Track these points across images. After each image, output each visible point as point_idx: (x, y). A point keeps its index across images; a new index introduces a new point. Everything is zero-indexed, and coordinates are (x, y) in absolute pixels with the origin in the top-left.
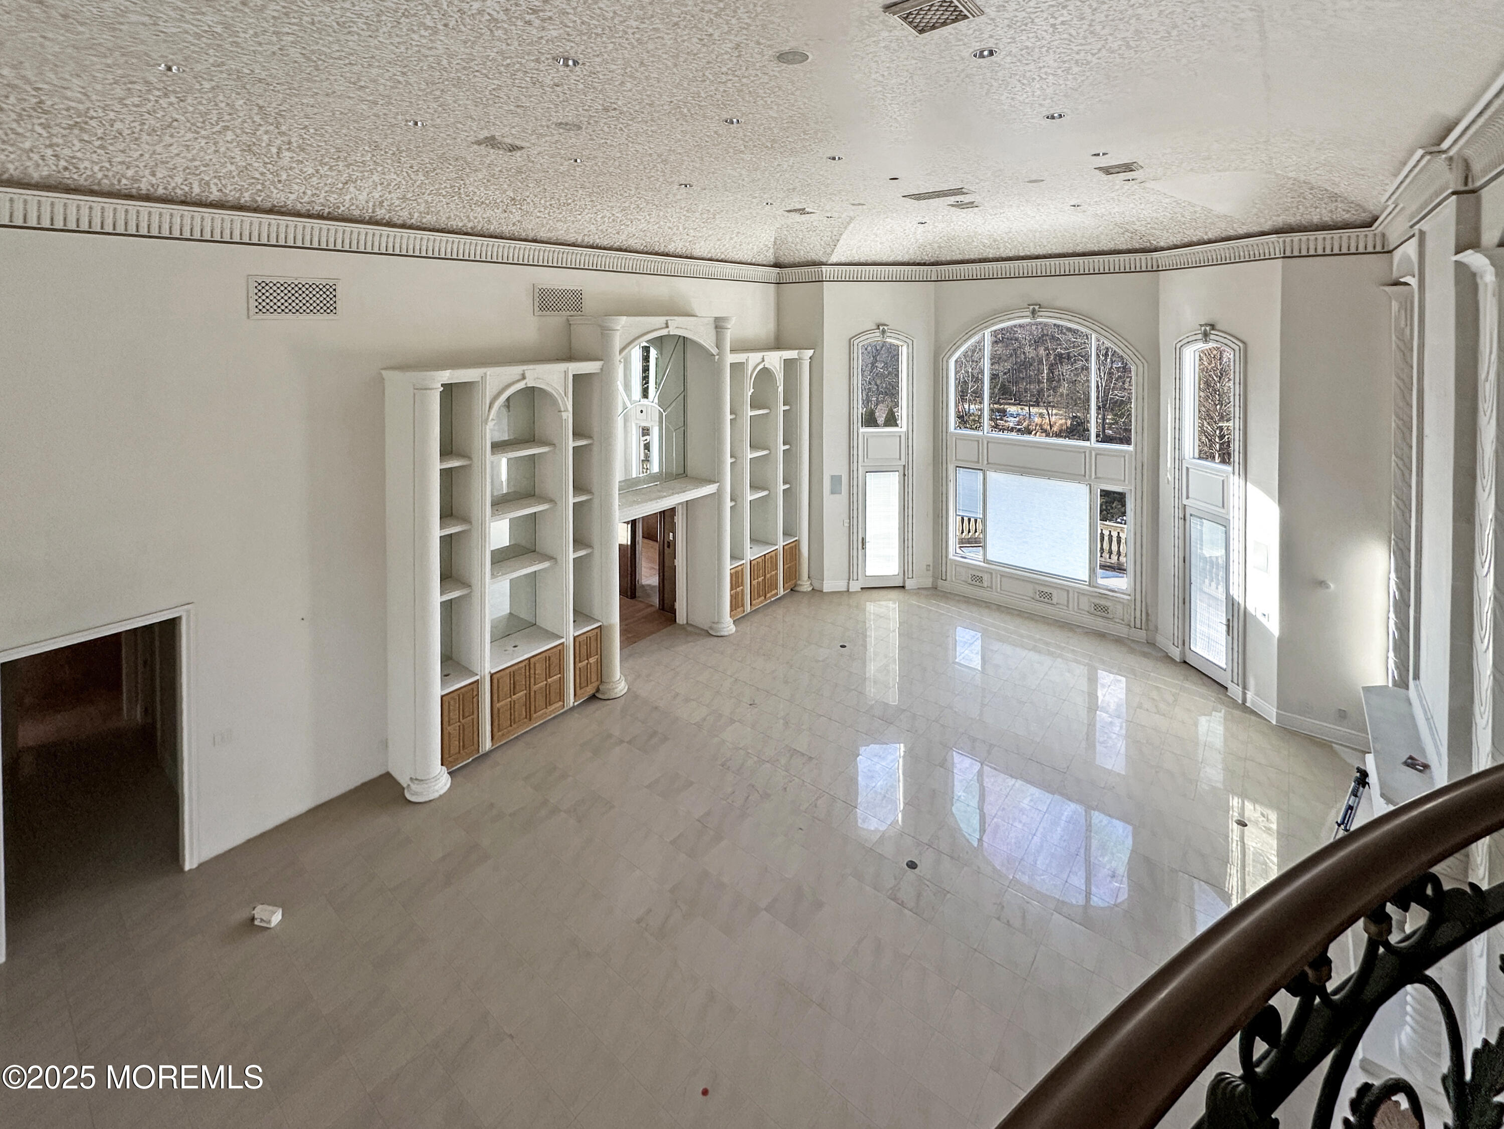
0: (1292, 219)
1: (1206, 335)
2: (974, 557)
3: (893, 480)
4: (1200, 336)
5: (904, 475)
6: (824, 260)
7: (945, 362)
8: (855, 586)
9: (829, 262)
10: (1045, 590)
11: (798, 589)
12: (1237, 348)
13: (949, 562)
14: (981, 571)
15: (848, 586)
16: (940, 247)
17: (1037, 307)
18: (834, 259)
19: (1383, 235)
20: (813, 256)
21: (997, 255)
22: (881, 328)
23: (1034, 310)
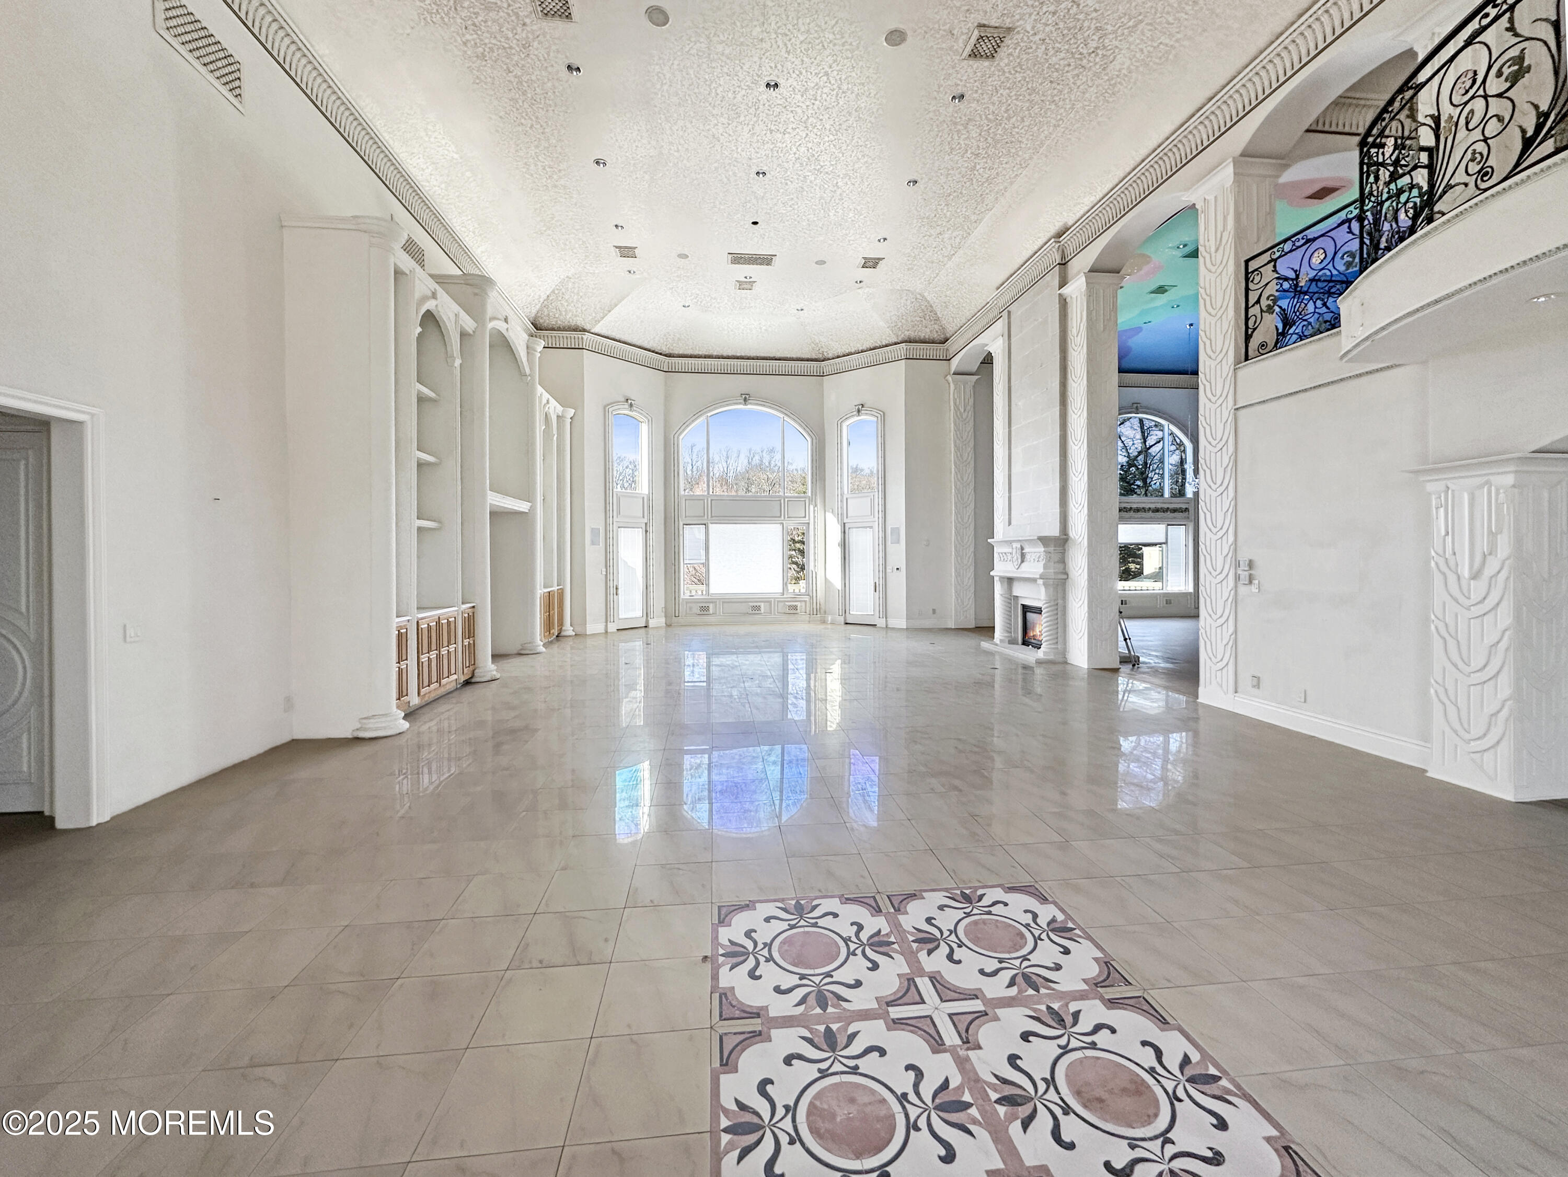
0: (913, 334)
1: (859, 411)
2: (698, 592)
3: (638, 535)
4: (855, 413)
5: (646, 531)
6: (587, 327)
7: (676, 438)
8: (612, 628)
9: (592, 331)
10: (755, 604)
11: (563, 633)
12: (879, 416)
13: (681, 601)
14: (706, 602)
15: (606, 626)
16: (679, 339)
17: (747, 396)
18: (596, 329)
19: (947, 349)
20: (580, 321)
21: (720, 354)
22: (629, 401)
23: (745, 398)
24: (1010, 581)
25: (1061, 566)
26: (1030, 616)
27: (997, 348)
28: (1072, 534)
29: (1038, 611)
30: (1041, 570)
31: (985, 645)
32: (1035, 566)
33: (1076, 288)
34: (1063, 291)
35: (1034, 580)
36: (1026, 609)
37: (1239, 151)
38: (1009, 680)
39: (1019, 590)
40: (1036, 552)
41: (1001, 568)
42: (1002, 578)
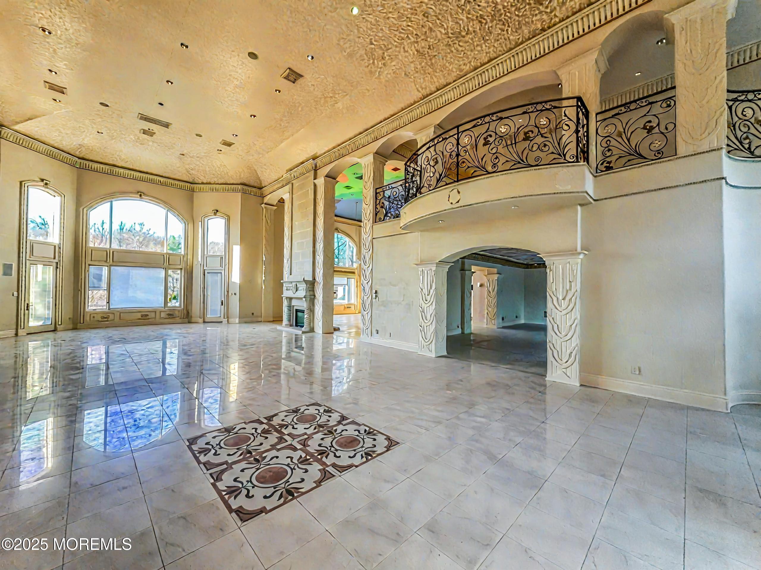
1: (215, 213)
5: (56, 268)
19: (262, 192)
24: (290, 299)
25: (312, 293)
26: (300, 314)
27: (286, 197)
28: (317, 279)
29: (303, 312)
30: (305, 294)
31: (279, 327)
32: (302, 293)
33: (321, 181)
34: (315, 181)
35: (301, 299)
36: (297, 311)
37: (375, 151)
38: (289, 343)
39: (294, 303)
40: (303, 287)
41: (286, 294)
42: (287, 298)
